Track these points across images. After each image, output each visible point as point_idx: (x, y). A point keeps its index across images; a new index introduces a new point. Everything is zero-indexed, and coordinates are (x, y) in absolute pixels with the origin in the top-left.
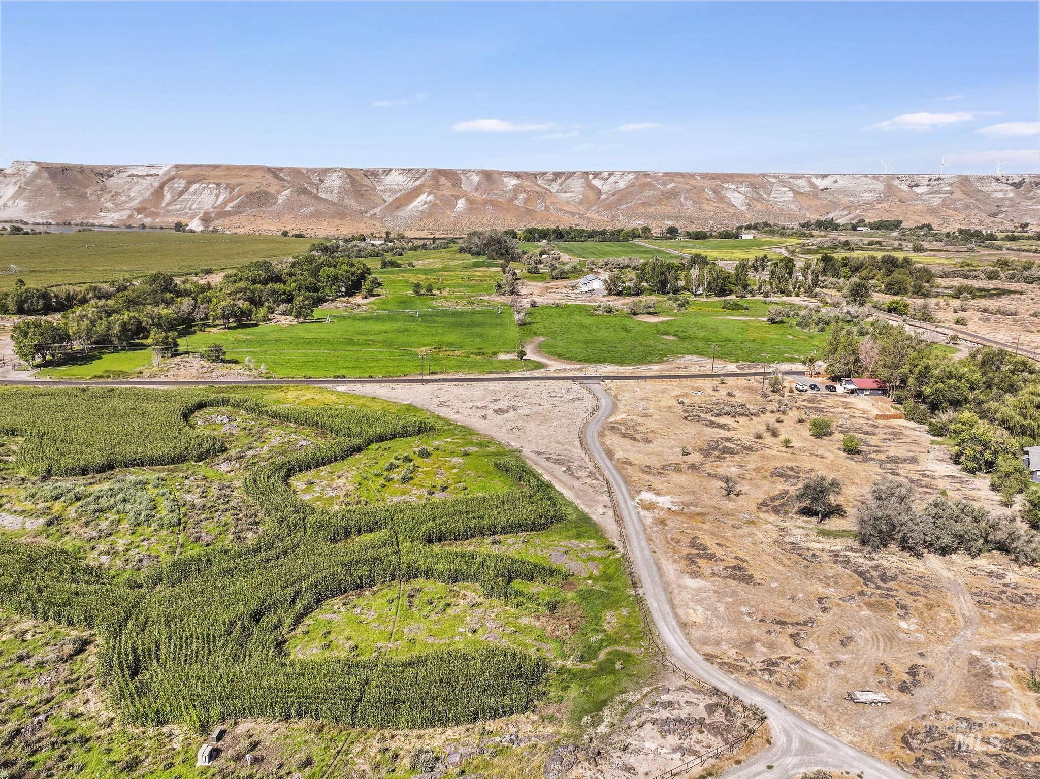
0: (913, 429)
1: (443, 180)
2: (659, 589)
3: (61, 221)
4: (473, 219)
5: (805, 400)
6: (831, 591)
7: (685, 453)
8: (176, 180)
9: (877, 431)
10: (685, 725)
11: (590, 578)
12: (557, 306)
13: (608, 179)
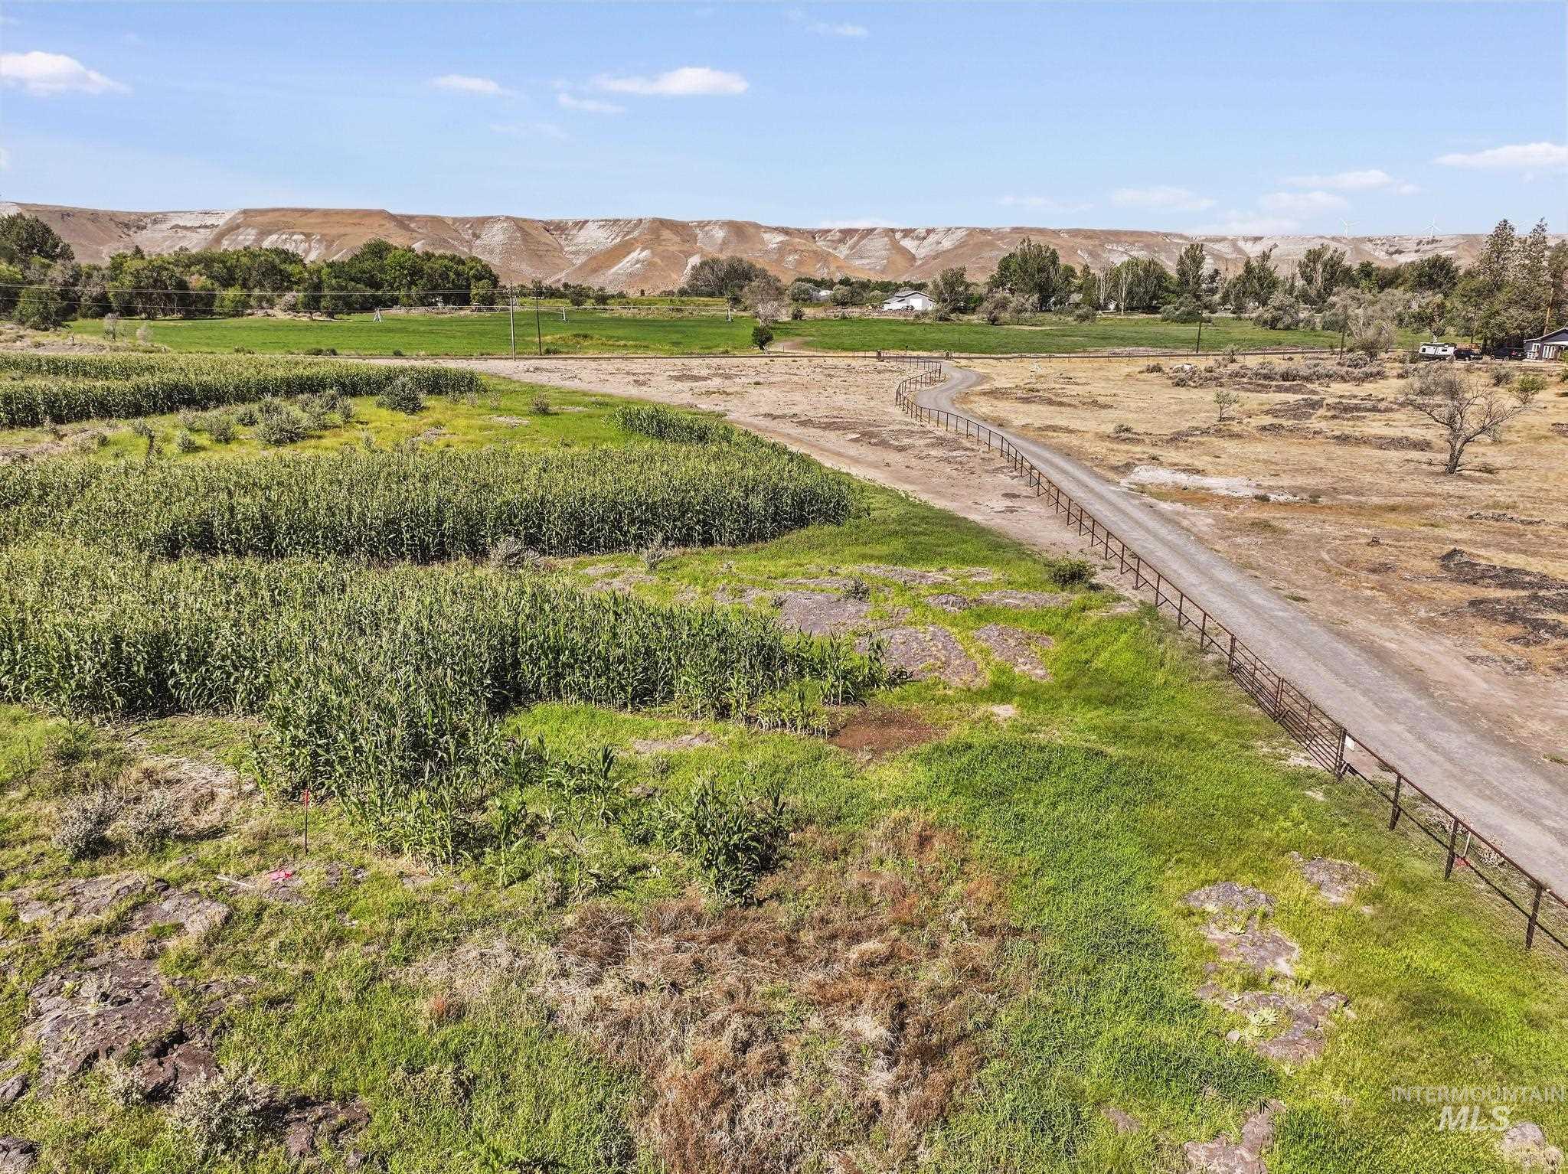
1: (666, 234)
8: (241, 230)
11: (1001, 691)
13: (925, 238)
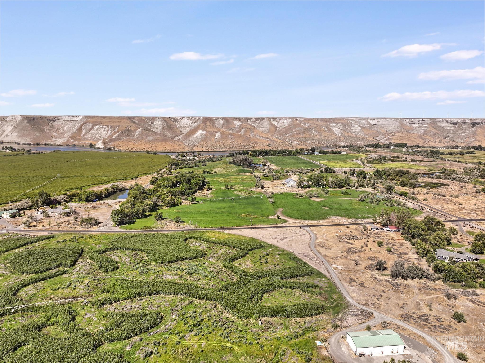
0: (407, 244)
1: (208, 123)
2: (344, 289)
3: (35, 143)
4: (224, 142)
5: (375, 234)
6: (385, 289)
7: (342, 253)
8: (87, 124)
9: (397, 244)
10: (357, 315)
11: (326, 287)
12: (281, 194)
13: (279, 121)
